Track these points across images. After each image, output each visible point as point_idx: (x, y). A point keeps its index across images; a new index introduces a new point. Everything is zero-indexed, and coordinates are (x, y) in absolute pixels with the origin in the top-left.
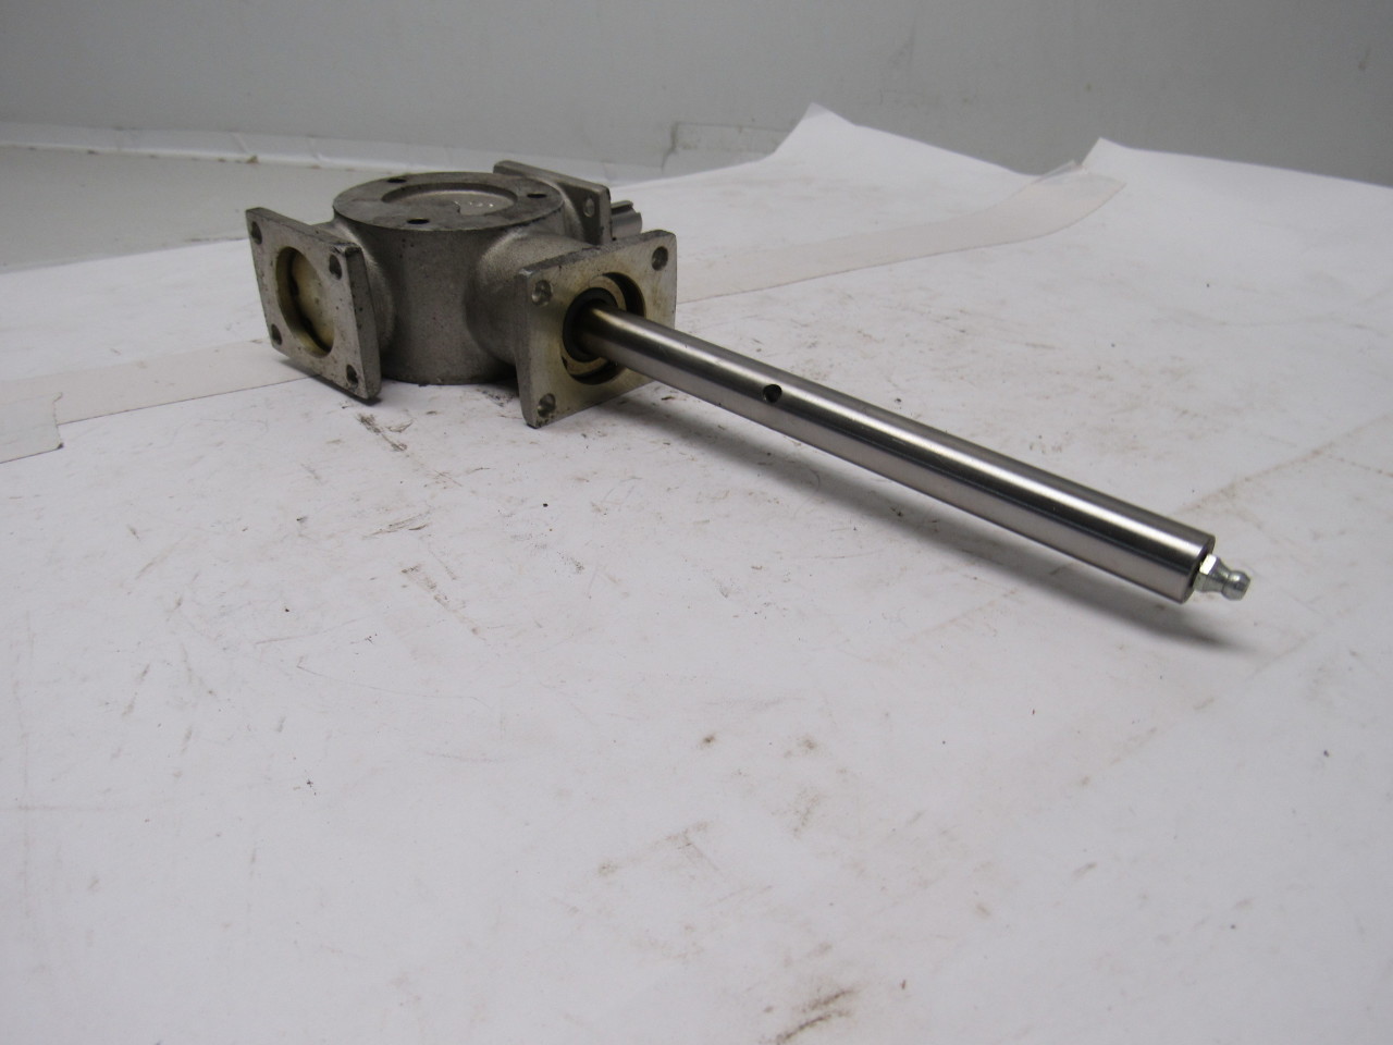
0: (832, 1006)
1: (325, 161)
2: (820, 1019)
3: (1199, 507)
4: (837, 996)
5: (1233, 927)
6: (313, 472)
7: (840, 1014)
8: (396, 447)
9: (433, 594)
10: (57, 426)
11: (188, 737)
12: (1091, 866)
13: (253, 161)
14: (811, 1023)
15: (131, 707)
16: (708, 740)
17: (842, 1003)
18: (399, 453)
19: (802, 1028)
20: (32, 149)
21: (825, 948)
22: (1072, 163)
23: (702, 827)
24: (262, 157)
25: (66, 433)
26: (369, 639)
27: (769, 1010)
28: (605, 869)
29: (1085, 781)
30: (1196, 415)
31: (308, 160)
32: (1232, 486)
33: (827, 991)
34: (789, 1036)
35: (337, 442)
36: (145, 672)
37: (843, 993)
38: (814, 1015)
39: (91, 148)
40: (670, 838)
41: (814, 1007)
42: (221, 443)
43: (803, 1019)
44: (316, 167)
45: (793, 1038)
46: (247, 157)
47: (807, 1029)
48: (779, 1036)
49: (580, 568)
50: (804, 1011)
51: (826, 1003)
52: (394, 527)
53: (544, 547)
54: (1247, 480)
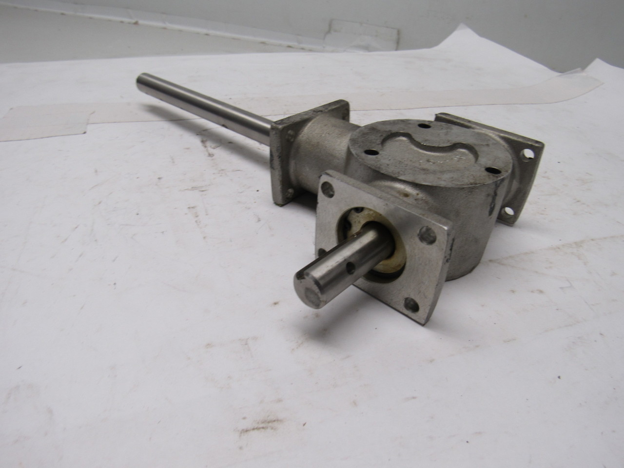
0: (270, 424)
1: (169, 25)
2: (263, 428)
3: (559, 248)
4: (274, 421)
5: (467, 442)
6: (173, 159)
7: (272, 428)
8: (210, 155)
9: (196, 219)
10: (88, 124)
11: (80, 256)
12: (414, 398)
13: (136, 23)
14: (258, 429)
15: (66, 240)
16: (275, 304)
17: (275, 424)
18: (210, 158)
19: (253, 429)
20: (36, 11)
21: (280, 401)
22: (579, 69)
23: (255, 338)
24: (141, 22)
25: (90, 128)
26: (163, 232)
27: (244, 418)
28: (209, 345)
29: (432, 361)
30: (584, 204)
31: (160, 24)
32: (582, 242)
33: (272, 418)
34: (247, 431)
35: (188, 149)
36: (76, 228)
37: (278, 420)
38: (261, 425)
39: (63, 12)
40: (240, 340)
41: (263, 423)
42: (143, 142)
43: (256, 426)
44: (165, 28)
45: (248, 432)
46: (134, 21)
47: (256, 430)
48: (243, 430)
49: (259, 220)
50: (258, 423)
51: (269, 422)
52: (193, 188)
53: (249, 208)
54: (592, 240)
